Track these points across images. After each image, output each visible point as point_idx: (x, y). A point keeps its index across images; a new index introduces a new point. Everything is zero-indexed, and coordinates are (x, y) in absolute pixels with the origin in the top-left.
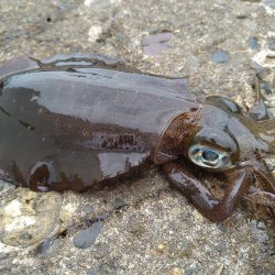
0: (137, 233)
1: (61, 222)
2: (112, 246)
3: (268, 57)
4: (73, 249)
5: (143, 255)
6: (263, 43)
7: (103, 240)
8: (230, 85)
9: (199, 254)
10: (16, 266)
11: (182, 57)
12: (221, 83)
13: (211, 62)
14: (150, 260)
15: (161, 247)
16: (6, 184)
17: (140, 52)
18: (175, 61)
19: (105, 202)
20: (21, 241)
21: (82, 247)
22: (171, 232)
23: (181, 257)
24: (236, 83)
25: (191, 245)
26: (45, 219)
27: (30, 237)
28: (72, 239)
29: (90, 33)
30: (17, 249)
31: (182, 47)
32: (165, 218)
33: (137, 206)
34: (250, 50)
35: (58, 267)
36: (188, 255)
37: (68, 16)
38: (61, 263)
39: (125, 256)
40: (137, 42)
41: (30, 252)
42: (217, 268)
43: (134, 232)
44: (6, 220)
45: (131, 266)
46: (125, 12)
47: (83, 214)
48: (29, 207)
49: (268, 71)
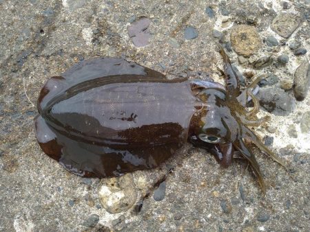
0: (186, 180)
1: (140, 190)
2: (176, 193)
3: (224, 22)
4: (156, 203)
5: (195, 191)
6: (217, 9)
7: (170, 191)
8: (205, 57)
9: (223, 180)
10: (129, 224)
11: (165, 42)
12: (199, 58)
13: (186, 41)
14: (200, 193)
15: (202, 183)
16: (92, 179)
17: (132, 45)
18: (161, 48)
19: (161, 169)
20: (122, 209)
21: (160, 200)
22: (205, 173)
23: (215, 185)
24: (208, 54)
25: (218, 177)
26: (129, 191)
27: (127, 205)
28: (152, 197)
29: (84, 37)
30: (122, 213)
31: (161, 32)
32: (199, 166)
33: (180, 165)
34: (210, 21)
35: (153, 215)
36: (218, 182)
37: (56, 24)
38: (153, 213)
39: (186, 196)
40: (126, 37)
41: (131, 213)
42: (235, 184)
43: (185, 181)
44: (105, 200)
45: (191, 199)
46: (103, 7)
47: (151, 181)
48: (115, 187)
49: (225, 32)
